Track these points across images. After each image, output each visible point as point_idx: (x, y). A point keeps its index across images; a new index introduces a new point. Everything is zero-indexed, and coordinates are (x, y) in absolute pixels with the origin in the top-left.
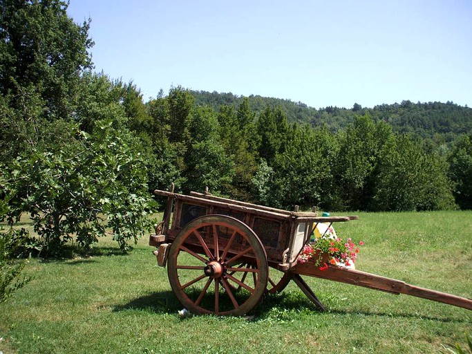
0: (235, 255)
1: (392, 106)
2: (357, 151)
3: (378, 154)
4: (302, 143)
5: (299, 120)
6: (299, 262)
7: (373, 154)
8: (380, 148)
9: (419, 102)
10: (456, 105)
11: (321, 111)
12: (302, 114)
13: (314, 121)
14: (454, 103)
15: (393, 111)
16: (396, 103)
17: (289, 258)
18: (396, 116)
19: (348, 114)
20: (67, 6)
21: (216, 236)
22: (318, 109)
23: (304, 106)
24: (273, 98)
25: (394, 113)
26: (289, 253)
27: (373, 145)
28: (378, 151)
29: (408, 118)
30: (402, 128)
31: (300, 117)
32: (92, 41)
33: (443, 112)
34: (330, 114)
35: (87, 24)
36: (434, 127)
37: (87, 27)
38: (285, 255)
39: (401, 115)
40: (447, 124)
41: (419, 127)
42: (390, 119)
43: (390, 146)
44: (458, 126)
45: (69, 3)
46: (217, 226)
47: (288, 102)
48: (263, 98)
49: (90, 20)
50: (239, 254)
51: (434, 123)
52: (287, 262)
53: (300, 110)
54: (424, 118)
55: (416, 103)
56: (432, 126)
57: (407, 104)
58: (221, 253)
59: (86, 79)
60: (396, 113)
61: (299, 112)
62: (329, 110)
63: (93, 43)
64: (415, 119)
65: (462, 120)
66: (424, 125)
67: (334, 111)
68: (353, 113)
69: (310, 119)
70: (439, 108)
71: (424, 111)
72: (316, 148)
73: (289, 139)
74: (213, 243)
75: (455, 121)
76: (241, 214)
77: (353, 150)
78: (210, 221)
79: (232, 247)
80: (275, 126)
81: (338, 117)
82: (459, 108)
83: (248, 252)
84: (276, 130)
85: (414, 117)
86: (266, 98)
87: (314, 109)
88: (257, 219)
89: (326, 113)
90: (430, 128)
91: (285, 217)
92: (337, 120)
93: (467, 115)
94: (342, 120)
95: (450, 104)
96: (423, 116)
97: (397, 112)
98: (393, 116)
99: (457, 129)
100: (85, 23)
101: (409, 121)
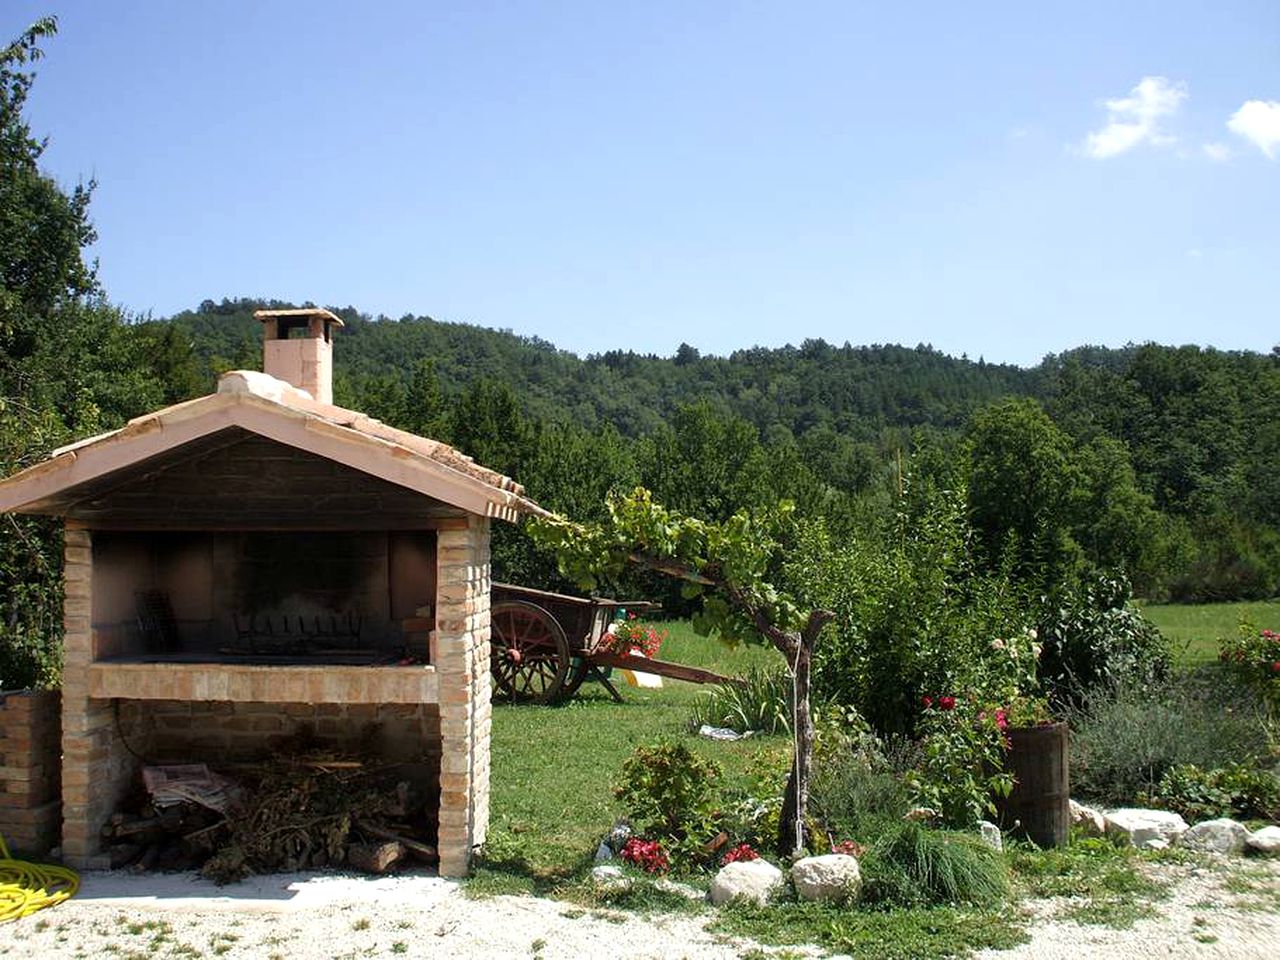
0: (531, 644)
1: (779, 352)
2: (679, 486)
3: (728, 492)
4: (556, 465)
5: (534, 386)
6: (598, 651)
7: (716, 491)
8: (731, 478)
9: (848, 345)
10: (940, 354)
11: (593, 362)
12: (542, 369)
13: (573, 391)
14: (936, 349)
15: (780, 366)
16: (788, 346)
17: (589, 644)
18: (790, 380)
19: (663, 373)
20: (40, 150)
21: (513, 625)
22: (583, 357)
23: (547, 348)
24: (464, 326)
25: (783, 371)
26: (590, 639)
27: (715, 470)
28: (727, 485)
29: (820, 385)
30: (801, 410)
31: (535, 378)
32: (92, 231)
33: (907, 371)
34: (616, 371)
35: (85, 191)
36: (884, 409)
37: (82, 198)
38: (587, 641)
39: (800, 377)
40: (916, 403)
41: (845, 409)
42: (773, 388)
43: (753, 475)
44: (945, 409)
45: (45, 145)
46: (514, 612)
47: (506, 337)
48: (437, 326)
49: (93, 184)
50: (536, 642)
51: (885, 399)
52: (588, 648)
53: (537, 360)
54: (861, 386)
55: (840, 345)
56: (879, 407)
57: (816, 350)
58: (518, 642)
59: (72, 315)
60: (787, 371)
61: (534, 363)
62: (613, 359)
63: (93, 236)
64: (836, 388)
65: (953, 394)
66: (859, 405)
67: (628, 363)
68: (677, 368)
69: (562, 383)
70: (899, 361)
71: (859, 369)
72: (587, 478)
73: (525, 456)
74: (510, 632)
75: (937, 395)
76: (539, 600)
77: (670, 483)
78: (507, 607)
79: (529, 636)
80: (493, 427)
81: (637, 379)
82: (948, 362)
83: (548, 641)
84: (495, 434)
85: (833, 383)
86: (446, 324)
87: (574, 357)
88: (554, 605)
89: (604, 368)
90: (873, 412)
91: (585, 603)
92: (634, 386)
93: (967, 382)
94: (648, 388)
95: (924, 351)
96: (857, 380)
97: (790, 369)
98: (780, 378)
99: (939, 418)
100: (79, 190)
101: (823, 393)
